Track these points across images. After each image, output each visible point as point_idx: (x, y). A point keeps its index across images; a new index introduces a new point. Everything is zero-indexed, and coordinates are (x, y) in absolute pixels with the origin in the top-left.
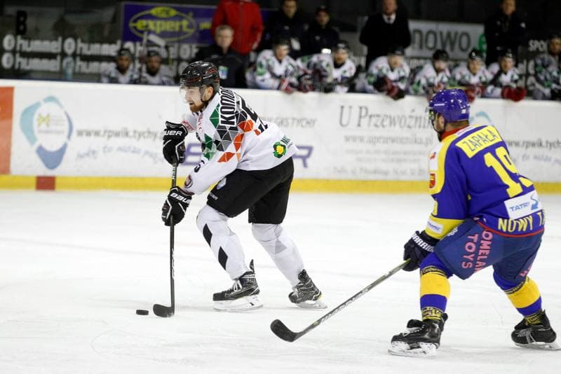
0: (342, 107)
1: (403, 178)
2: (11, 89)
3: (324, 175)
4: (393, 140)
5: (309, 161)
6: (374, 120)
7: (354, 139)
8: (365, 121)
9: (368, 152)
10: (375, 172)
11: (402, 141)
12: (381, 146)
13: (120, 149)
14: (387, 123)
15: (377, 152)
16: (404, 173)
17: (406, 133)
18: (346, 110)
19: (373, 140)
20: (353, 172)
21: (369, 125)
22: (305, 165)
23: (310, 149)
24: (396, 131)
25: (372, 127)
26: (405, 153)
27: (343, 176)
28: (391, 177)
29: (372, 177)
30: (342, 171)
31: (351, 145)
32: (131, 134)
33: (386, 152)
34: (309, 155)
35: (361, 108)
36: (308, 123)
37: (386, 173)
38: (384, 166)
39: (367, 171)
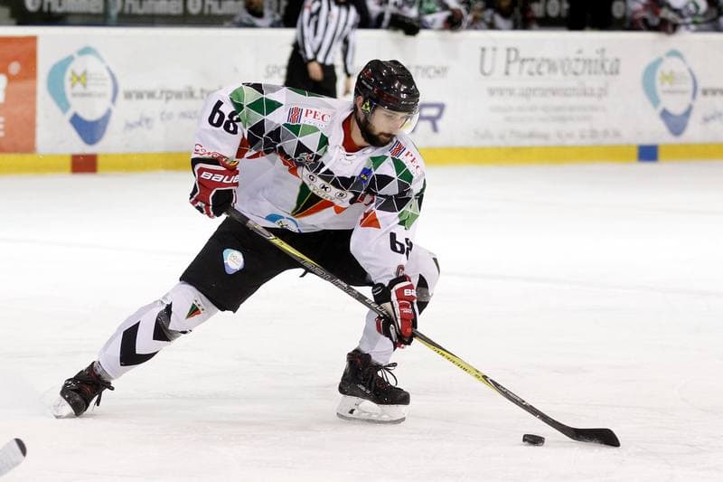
0: (483, 50)
1: (570, 142)
2: (33, 39)
3: (460, 141)
4: (554, 92)
5: (440, 123)
6: (527, 66)
7: (501, 92)
8: (514, 68)
9: (521, 109)
10: (531, 135)
11: (565, 92)
12: (537, 101)
13: (184, 115)
14: (544, 69)
15: (533, 109)
16: (570, 135)
17: (572, 82)
18: (489, 54)
19: (528, 93)
20: (502, 137)
21: (520, 72)
22: (435, 129)
23: (441, 107)
24: (557, 80)
25: (525, 75)
26: (572, 109)
27: (487, 143)
28: (554, 141)
29: (527, 143)
30: (487, 135)
31: (497, 101)
32: (197, 94)
33: (545, 109)
34: (439, 116)
35: (509, 50)
36: (438, 72)
37: (546, 137)
38: (541, 128)
39: (520, 135)
